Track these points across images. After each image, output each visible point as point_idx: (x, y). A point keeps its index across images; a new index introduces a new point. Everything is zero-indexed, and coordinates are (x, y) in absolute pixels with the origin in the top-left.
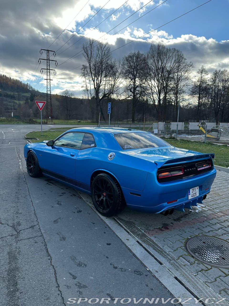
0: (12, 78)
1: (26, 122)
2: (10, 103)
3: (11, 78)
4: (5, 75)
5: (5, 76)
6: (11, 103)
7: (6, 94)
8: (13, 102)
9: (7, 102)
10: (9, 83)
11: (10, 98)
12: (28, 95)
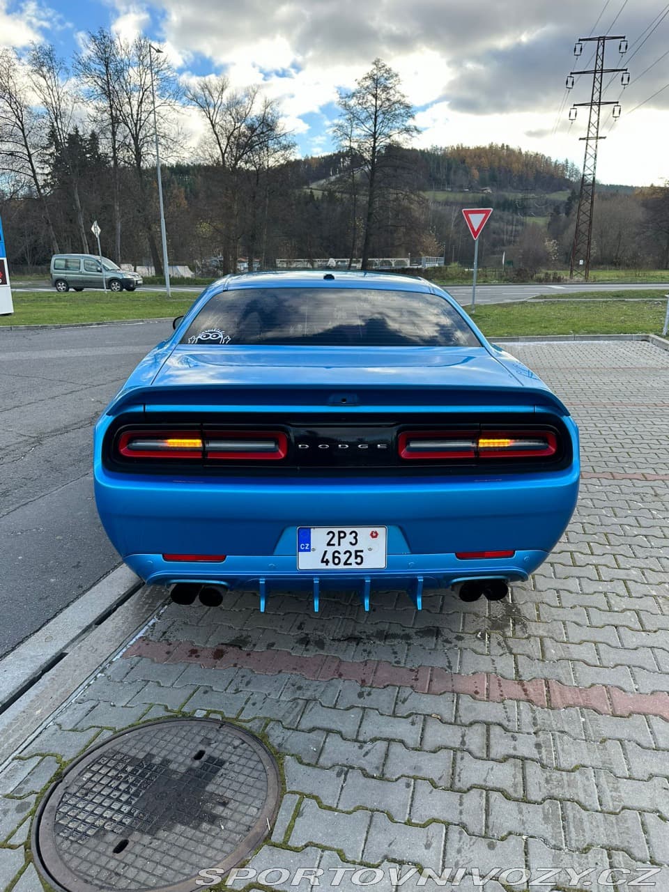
0: (523, 152)
1: (508, 277)
2: (510, 225)
3: (520, 153)
4: (505, 145)
5: (505, 148)
6: (513, 225)
7: (502, 201)
8: (517, 221)
9: (502, 224)
10: (515, 166)
11: (511, 211)
12: (562, 196)
